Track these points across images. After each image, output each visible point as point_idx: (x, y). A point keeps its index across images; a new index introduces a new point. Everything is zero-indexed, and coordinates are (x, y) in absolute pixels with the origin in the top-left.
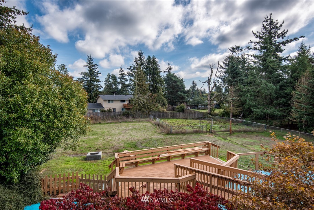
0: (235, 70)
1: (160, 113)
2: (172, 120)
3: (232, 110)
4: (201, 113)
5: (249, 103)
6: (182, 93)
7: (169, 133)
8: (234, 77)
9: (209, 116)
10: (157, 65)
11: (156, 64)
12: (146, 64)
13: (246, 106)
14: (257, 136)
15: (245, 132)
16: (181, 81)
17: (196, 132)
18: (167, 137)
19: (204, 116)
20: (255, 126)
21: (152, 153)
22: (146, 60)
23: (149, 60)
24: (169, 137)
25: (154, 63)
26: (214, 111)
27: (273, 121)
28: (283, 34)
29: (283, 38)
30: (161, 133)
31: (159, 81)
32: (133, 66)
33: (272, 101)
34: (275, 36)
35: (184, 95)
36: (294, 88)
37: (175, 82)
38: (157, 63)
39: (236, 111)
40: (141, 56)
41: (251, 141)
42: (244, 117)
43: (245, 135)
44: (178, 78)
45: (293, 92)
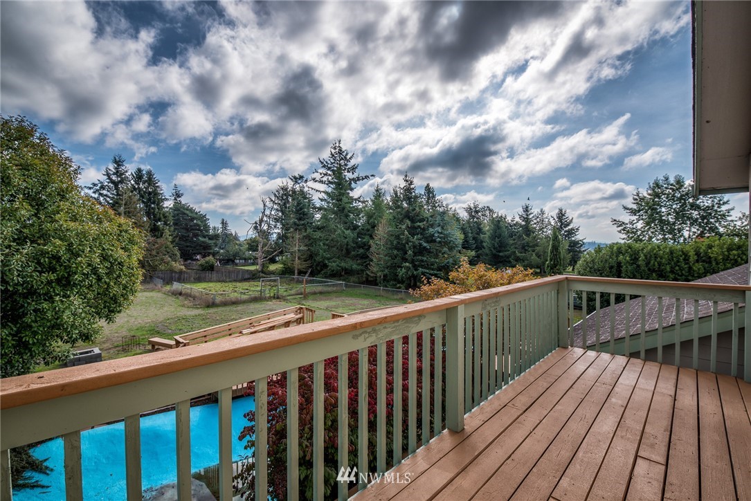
0: (301, 209)
1: (174, 275)
2: (199, 284)
3: (298, 264)
4: (248, 271)
5: (323, 255)
6: (206, 240)
7: (211, 305)
8: (300, 219)
9: (261, 275)
10: (158, 187)
11: (154, 184)
12: (133, 182)
13: (318, 259)
14: (336, 297)
15: (321, 293)
16: (203, 218)
17: (255, 300)
18: (210, 311)
19: (253, 277)
20: (330, 286)
21: (205, 336)
22: (133, 175)
23: (139, 176)
24: (212, 310)
25: (150, 180)
26: (268, 267)
27: (350, 277)
28: (354, 169)
29: (353, 173)
30: (195, 307)
31: (161, 215)
32: (98, 182)
33: (348, 252)
34: (345, 169)
35: (210, 242)
36: (371, 237)
37: (192, 219)
38: (157, 183)
39: (304, 266)
40: (119, 165)
41: (334, 303)
42: (312, 274)
43: (321, 296)
44: (196, 213)
45: (371, 241)
